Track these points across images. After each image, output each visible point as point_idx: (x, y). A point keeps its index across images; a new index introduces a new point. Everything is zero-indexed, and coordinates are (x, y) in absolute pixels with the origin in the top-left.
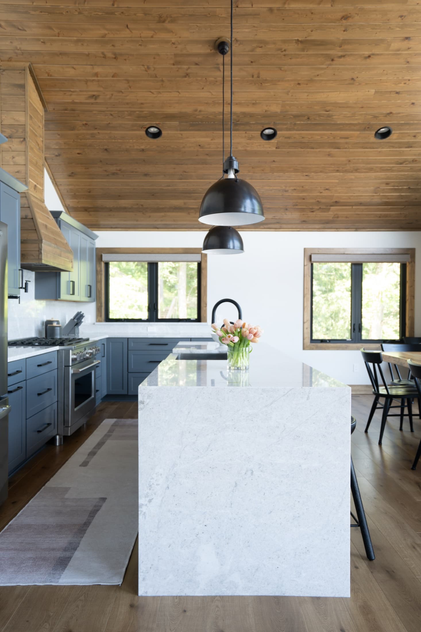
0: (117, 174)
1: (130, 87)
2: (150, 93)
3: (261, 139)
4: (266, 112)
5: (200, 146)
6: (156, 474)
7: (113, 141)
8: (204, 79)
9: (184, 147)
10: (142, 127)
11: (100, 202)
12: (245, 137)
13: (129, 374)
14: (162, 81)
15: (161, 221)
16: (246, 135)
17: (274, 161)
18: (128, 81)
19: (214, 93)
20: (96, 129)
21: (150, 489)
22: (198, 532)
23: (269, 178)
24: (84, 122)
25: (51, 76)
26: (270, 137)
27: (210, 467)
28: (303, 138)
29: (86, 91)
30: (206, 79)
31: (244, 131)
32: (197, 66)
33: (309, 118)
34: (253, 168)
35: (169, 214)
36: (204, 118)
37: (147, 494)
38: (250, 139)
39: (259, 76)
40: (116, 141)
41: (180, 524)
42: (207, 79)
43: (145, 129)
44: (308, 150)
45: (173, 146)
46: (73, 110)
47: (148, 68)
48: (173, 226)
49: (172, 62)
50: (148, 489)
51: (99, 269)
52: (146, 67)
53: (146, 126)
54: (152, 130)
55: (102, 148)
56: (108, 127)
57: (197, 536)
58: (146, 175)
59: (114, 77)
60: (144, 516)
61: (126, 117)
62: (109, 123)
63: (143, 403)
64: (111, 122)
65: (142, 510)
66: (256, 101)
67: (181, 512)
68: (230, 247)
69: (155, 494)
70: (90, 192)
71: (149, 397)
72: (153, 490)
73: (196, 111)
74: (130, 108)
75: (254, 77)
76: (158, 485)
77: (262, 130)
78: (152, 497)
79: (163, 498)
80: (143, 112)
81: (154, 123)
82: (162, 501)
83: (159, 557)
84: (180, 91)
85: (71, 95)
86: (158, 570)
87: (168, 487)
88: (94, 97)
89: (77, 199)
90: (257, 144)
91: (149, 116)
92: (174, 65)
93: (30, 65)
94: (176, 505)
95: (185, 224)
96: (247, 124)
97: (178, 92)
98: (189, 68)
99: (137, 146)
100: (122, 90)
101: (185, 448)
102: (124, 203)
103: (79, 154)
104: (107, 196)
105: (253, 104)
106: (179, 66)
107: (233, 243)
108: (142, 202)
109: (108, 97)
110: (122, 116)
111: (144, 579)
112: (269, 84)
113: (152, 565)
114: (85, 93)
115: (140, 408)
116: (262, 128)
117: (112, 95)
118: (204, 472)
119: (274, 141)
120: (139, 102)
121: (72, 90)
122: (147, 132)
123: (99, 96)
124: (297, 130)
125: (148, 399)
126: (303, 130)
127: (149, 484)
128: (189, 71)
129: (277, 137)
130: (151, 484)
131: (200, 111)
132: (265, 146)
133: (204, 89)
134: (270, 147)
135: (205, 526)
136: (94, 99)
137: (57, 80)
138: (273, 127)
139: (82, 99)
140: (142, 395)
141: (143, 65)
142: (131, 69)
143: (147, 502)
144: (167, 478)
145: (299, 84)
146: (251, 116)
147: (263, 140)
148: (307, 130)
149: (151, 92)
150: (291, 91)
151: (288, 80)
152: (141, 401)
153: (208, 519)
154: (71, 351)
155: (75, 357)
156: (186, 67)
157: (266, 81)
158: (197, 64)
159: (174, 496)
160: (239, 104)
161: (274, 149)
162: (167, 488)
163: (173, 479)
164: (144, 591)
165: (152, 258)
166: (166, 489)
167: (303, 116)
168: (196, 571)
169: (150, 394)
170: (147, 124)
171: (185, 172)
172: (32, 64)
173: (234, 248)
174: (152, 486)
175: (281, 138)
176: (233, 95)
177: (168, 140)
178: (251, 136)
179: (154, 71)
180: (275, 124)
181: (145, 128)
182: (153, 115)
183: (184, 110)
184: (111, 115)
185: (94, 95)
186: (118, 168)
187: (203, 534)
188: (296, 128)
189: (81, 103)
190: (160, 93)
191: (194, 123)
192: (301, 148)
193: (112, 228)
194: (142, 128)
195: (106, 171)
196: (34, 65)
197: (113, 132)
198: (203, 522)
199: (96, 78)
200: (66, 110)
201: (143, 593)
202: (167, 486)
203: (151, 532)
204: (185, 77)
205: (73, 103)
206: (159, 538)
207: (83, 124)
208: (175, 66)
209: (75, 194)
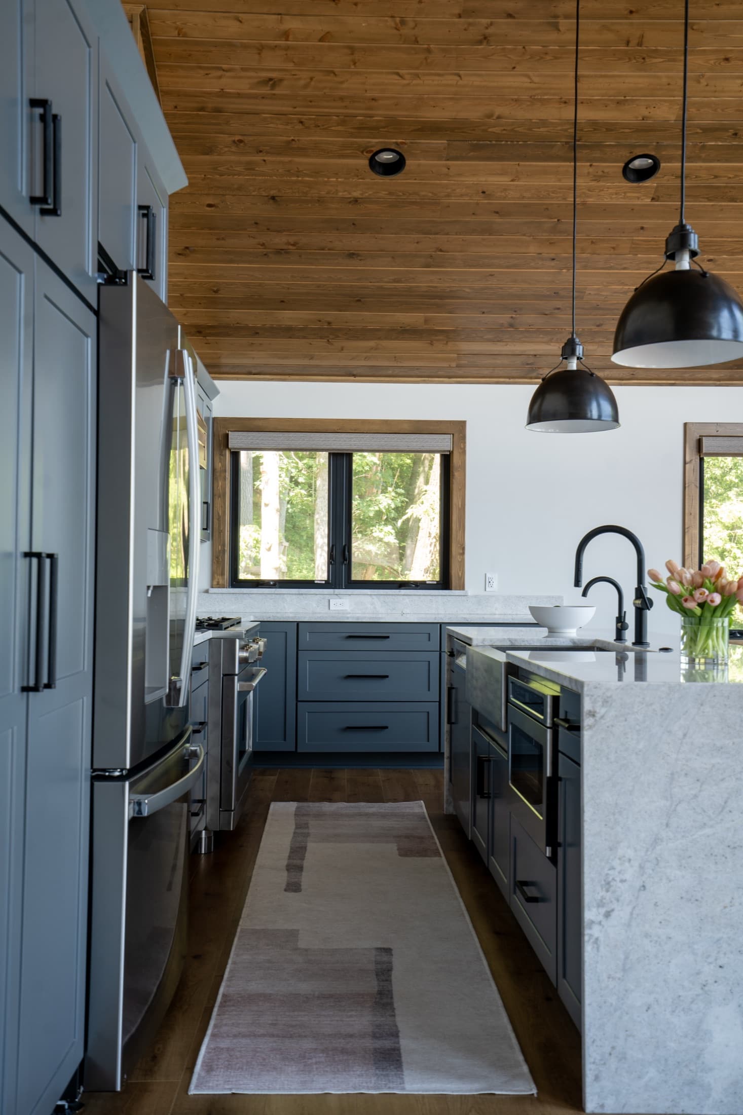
0: (287, 252)
1: (355, 64)
2: (397, 77)
3: (623, 179)
4: (643, 119)
5: (484, 192)
6: (620, 859)
7: (294, 178)
8: (521, 47)
9: (448, 196)
10: (364, 149)
11: (236, 315)
12: (589, 173)
13: (299, 703)
14: (429, 51)
15: (366, 358)
16: (591, 170)
17: (642, 228)
18: (352, 50)
19: (536, 79)
20: (261, 151)
21: (607, 891)
22: (707, 981)
23: (625, 266)
24: (237, 138)
25: (185, 35)
26: (643, 175)
27: (729, 846)
28: (716, 177)
29: (256, 70)
30: (524, 48)
31: (588, 161)
32: (510, 20)
33: (736, 134)
34: (592, 242)
35: (385, 343)
36: (504, 132)
37: (601, 901)
38: (597, 178)
39: (642, 41)
40: (300, 179)
41: (670, 962)
42: (526, 47)
43: (370, 155)
44: (723, 204)
45: (423, 193)
46: (218, 110)
47: (403, 22)
48: (390, 372)
49: (457, 11)
50: (604, 889)
51: (218, 465)
52: (398, 20)
53: (372, 149)
54: (387, 157)
55: (264, 194)
56: (288, 148)
57: (703, 987)
58: (351, 255)
59: (322, 42)
60: (595, 946)
61: (333, 128)
62: (293, 140)
63: (592, 714)
64: (296, 139)
65: (591, 933)
66: (625, 97)
67: (670, 938)
68: (591, 415)
69: (618, 900)
70: (216, 292)
71: (606, 702)
72: (614, 892)
73: (490, 116)
74: (346, 107)
75: (630, 45)
76: (622, 881)
77: (627, 160)
78: (613, 907)
79: (634, 908)
80: (371, 116)
81: (391, 142)
82: (631, 914)
83: (627, 1031)
84: (461, 72)
85: (220, 77)
86: (625, 1058)
87: (644, 886)
88: (271, 83)
89: (184, 308)
90: (611, 191)
91: (384, 127)
92: (460, 16)
93: (144, 11)
94: (661, 922)
95: (418, 368)
96: (598, 146)
97: (459, 76)
98: (491, 24)
99: (345, 191)
100: (336, 70)
101: (677, 805)
102: (287, 317)
103: (210, 206)
104: (255, 301)
105: (618, 102)
106: (471, 20)
107: (597, 407)
108: (331, 315)
109: (302, 82)
110: (323, 125)
111: (597, 1078)
112: (662, 60)
113: (613, 1048)
114: (252, 74)
115: (588, 725)
116: (628, 155)
117: (311, 79)
118: (716, 856)
119: (650, 183)
120: (368, 95)
121: (224, 66)
122: (374, 164)
123: (281, 80)
124: (705, 161)
125: (603, 706)
126: (719, 161)
127: (605, 881)
128: (491, 31)
129: (658, 174)
130: (610, 879)
131: (499, 117)
132: (628, 195)
133: (515, 70)
134: (638, 198)
135: (721, 967)
136: (269, 88)
137: (197, 43)
138: (653, 153)
139: (242, 85)
140: (591, 699)
141: (392, 17)
142: (364, 25)
143: (601, 918)
144: (641, 867)
145: (727, 59)
146: (608, 130)
147: (627, 181)
148: (727, 161)
149: (398, 74)
150: (708, 74)
151: (704, 50)
152: (590, 711)
153: (725, 954)
154: (237, 641)
155: (245, 654)
156: (485, 21)
157: (655, 53)
158: (510, 16)
159: (656, 904)
160: (590, 103)
161: (648, 201)
162: (642, 889)
163: (653, 870)
164: (598, 1104)
165: (341, 442)
166: (640, 890)
167: (723, 129)
168: (703, 1063)
169: (608, 697)
170: (375, 142)
171: (441, 251)
172: (147, 9)
173: (600, 418)
174: (612, 884)
175: (666, 178)
176: (578, 84)
177: (415, 179)
178: (600, 173)
179: (414, 28)
180: (658, 147)
181: (371, 151)
182: (394, 125)
183: (463, 115)
184: (301, 122)
185: (271, 79)
186: (292, 240)
187: (716, 984)
188: (703, 155)
189: (239, 95)
190: (417, 76)
191: (481, 142)
192: (709, 200)
193: (250, 373)
194: (362, 152)
195: (263, 245)
196: (152, 11)
197: (297, 159)
198: (716, 960)
199: (282, 43)
200: (202, 109)
201: (596, 1108)
202: (642, 884)
203: (611, 979)
204: (480, 42)
205: (222, 94)
206: (626, 991)
207: (234, 141)
208: (462, 20)
209: (182, 295)
